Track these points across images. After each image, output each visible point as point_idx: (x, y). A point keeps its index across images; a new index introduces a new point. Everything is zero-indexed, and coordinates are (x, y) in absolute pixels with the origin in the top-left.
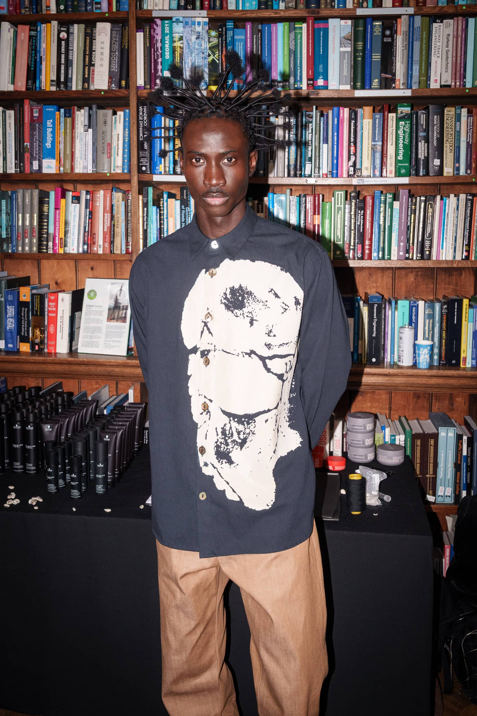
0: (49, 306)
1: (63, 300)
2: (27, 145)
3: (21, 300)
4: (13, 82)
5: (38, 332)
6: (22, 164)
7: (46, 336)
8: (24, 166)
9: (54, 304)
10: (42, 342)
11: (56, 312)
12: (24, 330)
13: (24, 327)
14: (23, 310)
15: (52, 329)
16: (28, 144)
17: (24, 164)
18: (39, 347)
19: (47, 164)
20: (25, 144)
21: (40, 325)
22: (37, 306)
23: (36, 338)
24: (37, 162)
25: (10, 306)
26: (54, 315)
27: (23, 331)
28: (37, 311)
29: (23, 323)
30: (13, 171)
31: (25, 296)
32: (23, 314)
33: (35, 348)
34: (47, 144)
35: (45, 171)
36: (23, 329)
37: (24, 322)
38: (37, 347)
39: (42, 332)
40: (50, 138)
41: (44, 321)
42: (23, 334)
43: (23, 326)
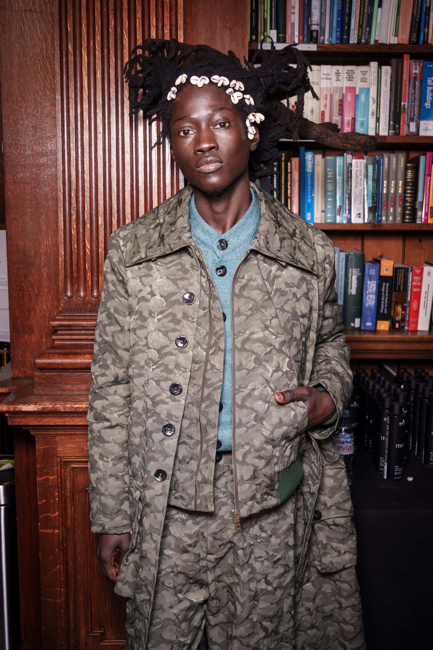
0: (413, 280)
1: (429, 274)
2: (404, 105)
3: (382, 274)
4: (396, 35)
5: (399, 309)
6: (397, 126)
7: (408, 312)
8: (399, 129)
9: (419, 278)
10: (403, 319)
11: (420, 287)
12: (384, 307)
13: (384, 304)
14: (384, 285)
15: (415, 305)
16: (406, 104)
17: (399, 125)
18: (399, 325)
19: (426, 126)
20: (402, 103)
21: (402, 301)
22: (400, 281)
23: (397, 315)
24: (414, 123)
25: (370, 280)
26: (418, 290)
27: (382, 308)
28: (399, 286)
29: (383, 299)
30: (386, 134)
31: (387, 270)
32: (383, 290)
33: (395, 325)
34: (426, 105)
35: (422, 133)
36: (382, 305)
37: (385, 298)
38: (397, 326)
39: (404, 309)
40: (430, 98)
41: (407, 296)
42: (382, 311)
43: (383, 302)
